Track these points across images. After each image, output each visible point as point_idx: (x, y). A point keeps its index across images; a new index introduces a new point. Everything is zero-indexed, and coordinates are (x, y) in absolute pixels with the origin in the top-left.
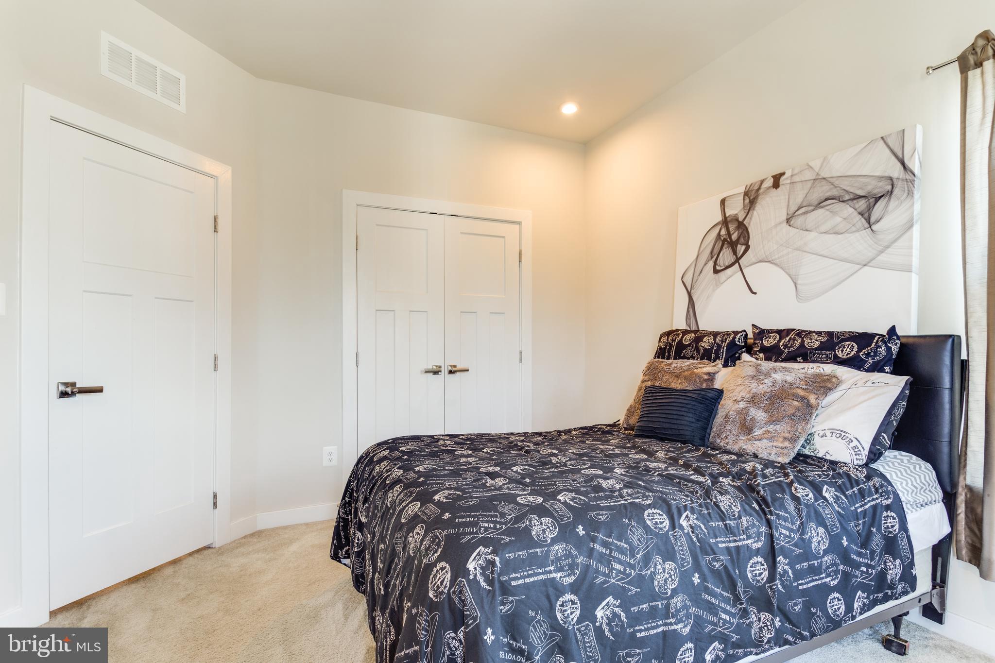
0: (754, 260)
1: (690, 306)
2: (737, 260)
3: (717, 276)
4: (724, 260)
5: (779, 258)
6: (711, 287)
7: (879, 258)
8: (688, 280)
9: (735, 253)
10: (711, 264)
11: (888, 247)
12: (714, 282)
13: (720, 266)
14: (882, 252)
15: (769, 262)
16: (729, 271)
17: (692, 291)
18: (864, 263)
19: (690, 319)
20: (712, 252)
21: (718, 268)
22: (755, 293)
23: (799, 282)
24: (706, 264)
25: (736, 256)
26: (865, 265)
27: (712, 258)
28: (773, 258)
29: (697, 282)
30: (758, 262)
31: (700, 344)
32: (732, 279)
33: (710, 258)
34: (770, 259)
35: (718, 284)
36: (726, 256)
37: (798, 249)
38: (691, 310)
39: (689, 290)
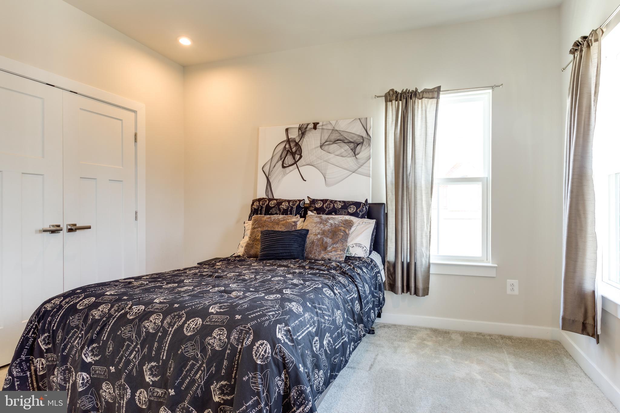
0: (304, 164)
1: (268, 185)
2: (296, 163)
3: (284, 170)
4: (288, 161)
5: (317, 164)
6: (281, 175)
7: (359, 170)
8: (267, 169)
9: (294, 158)
10: (280, 162)
11: (362, 166)
12: (283, 173)
13: (286, 164)
14: (359, 167)
15: (312, 165)
16: (291, 168)
17: (269, 176)
18: (353, 171)
19: (268, 192)
20: (281, 156)
21: (285, 165)
22: (305, 181)
23: (326, 177)
24: (277, 162)
25: (295, 160)
26: (354, 172)
27: (281, 159)
28: (314, 164)
29: (272, 172)
30: (306, 165)
31: (280, 206)
32: (293, 172)
33: (280, 159)
34: (313, 164)
35: (285, 174)
36: (289, 160)
37: (325, 161)
38: (269, 187)
39: (267, 176)
